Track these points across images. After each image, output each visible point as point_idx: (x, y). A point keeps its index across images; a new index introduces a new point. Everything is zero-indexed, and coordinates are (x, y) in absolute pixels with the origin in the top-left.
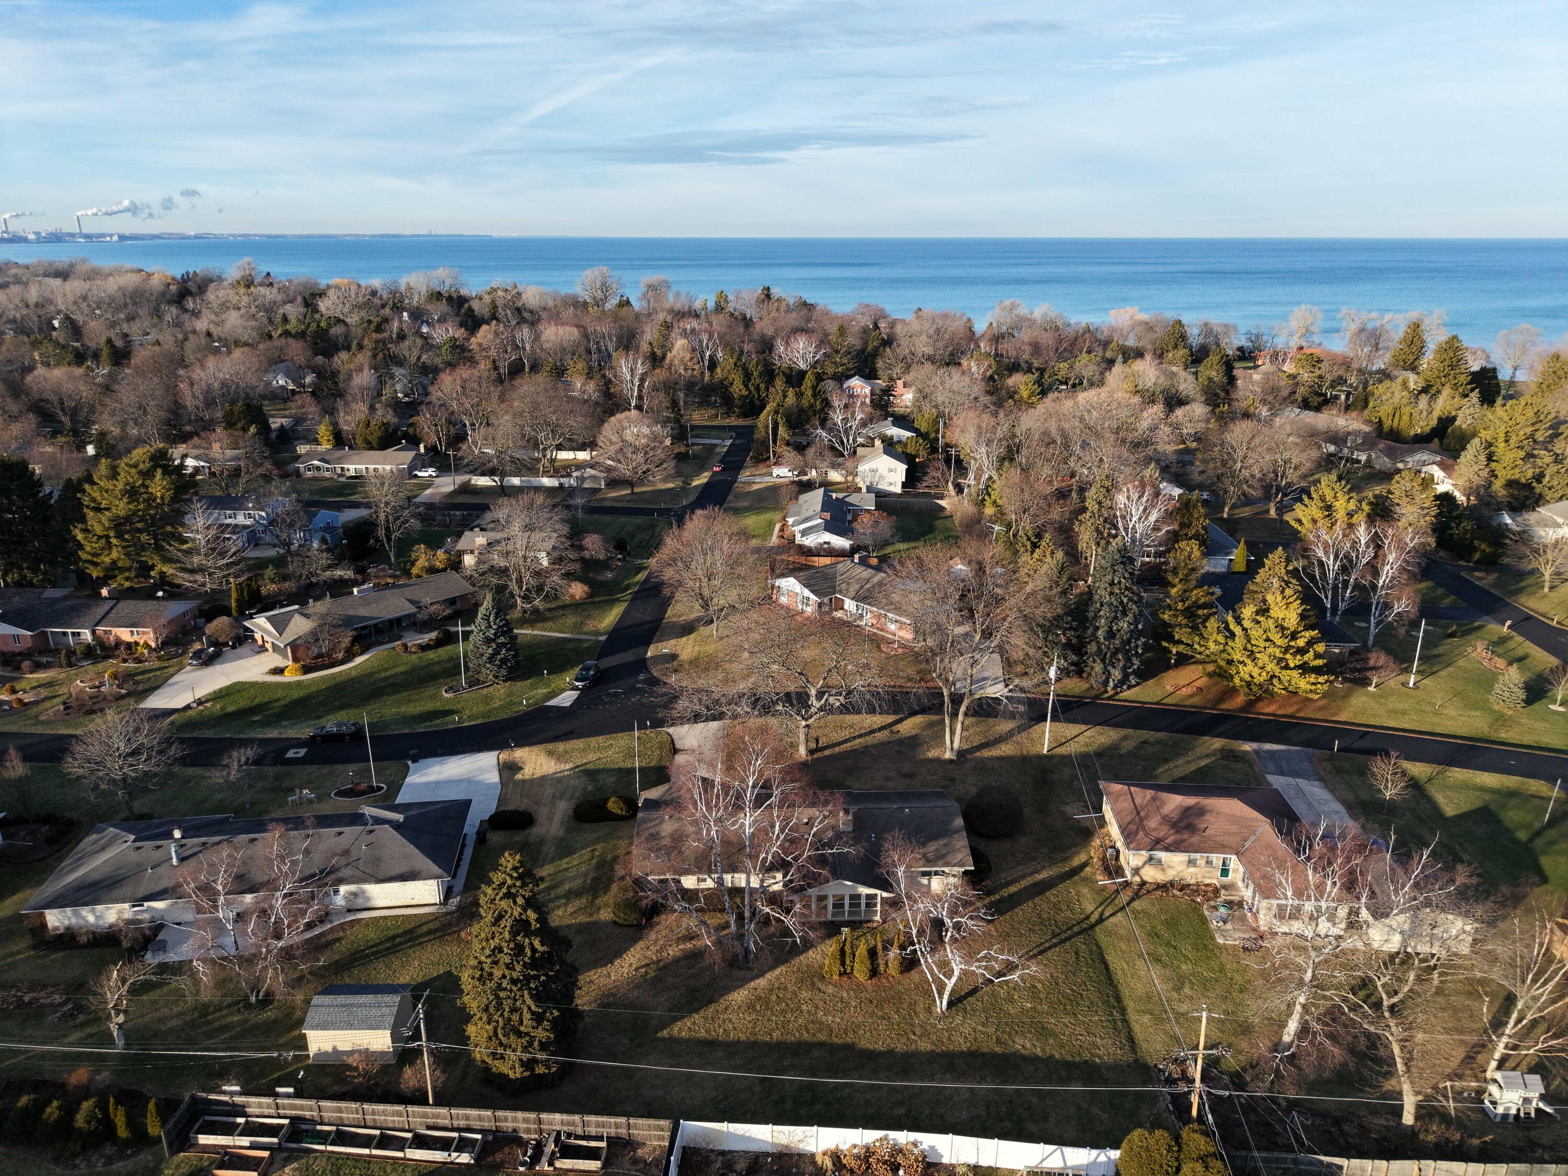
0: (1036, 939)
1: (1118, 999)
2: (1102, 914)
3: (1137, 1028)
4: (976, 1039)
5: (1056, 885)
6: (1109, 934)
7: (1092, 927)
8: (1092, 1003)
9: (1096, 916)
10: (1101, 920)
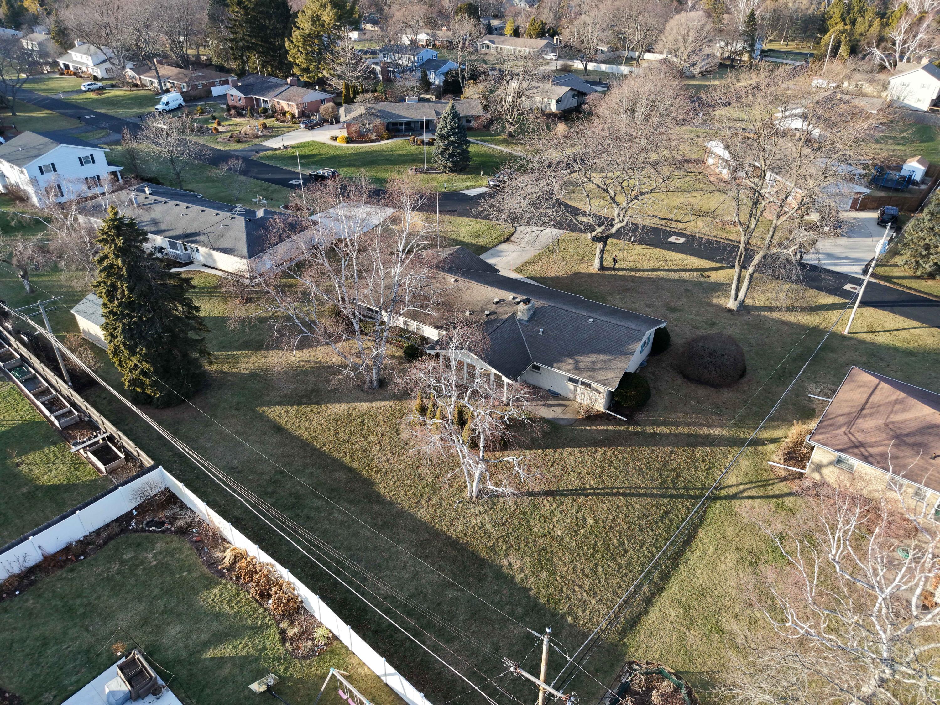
0: (636, 480)
1: (666, 576)
2: (742, 492)
3: (654, 613)
4: (474, 534)
5: (718, 445)
6: (729, 512)
7: (717, 498)
8: (629, 564)
9: (732, 491)
10: (734, 497)
